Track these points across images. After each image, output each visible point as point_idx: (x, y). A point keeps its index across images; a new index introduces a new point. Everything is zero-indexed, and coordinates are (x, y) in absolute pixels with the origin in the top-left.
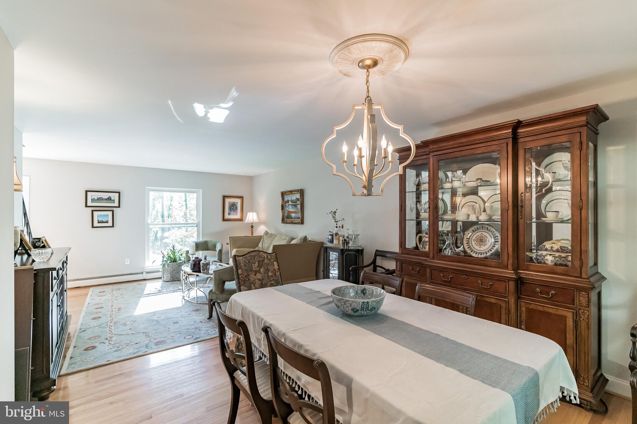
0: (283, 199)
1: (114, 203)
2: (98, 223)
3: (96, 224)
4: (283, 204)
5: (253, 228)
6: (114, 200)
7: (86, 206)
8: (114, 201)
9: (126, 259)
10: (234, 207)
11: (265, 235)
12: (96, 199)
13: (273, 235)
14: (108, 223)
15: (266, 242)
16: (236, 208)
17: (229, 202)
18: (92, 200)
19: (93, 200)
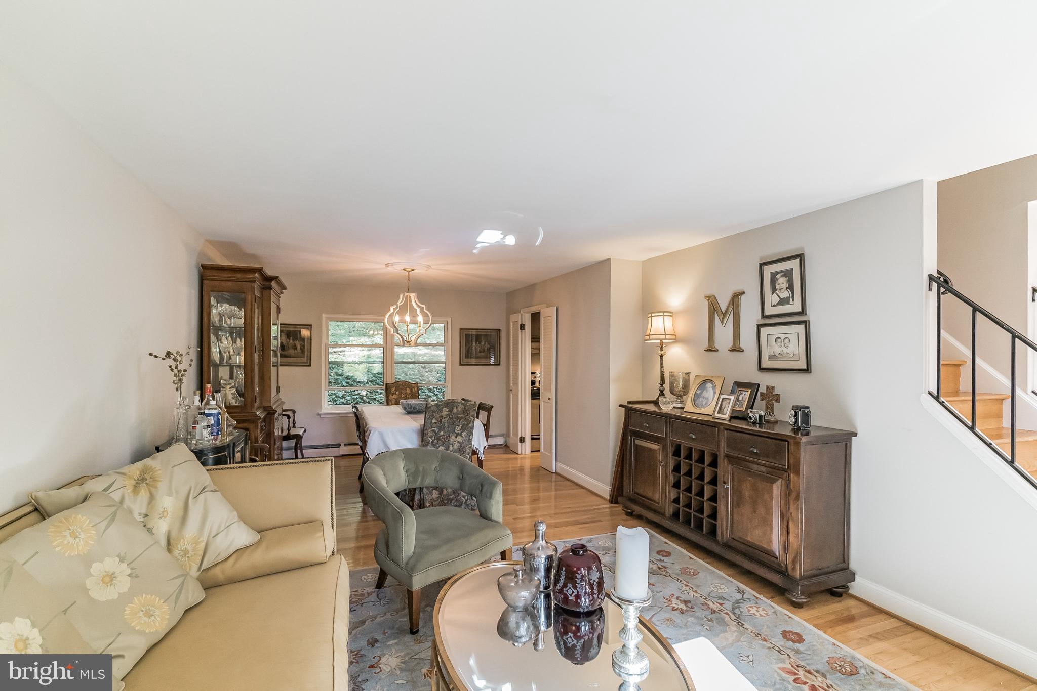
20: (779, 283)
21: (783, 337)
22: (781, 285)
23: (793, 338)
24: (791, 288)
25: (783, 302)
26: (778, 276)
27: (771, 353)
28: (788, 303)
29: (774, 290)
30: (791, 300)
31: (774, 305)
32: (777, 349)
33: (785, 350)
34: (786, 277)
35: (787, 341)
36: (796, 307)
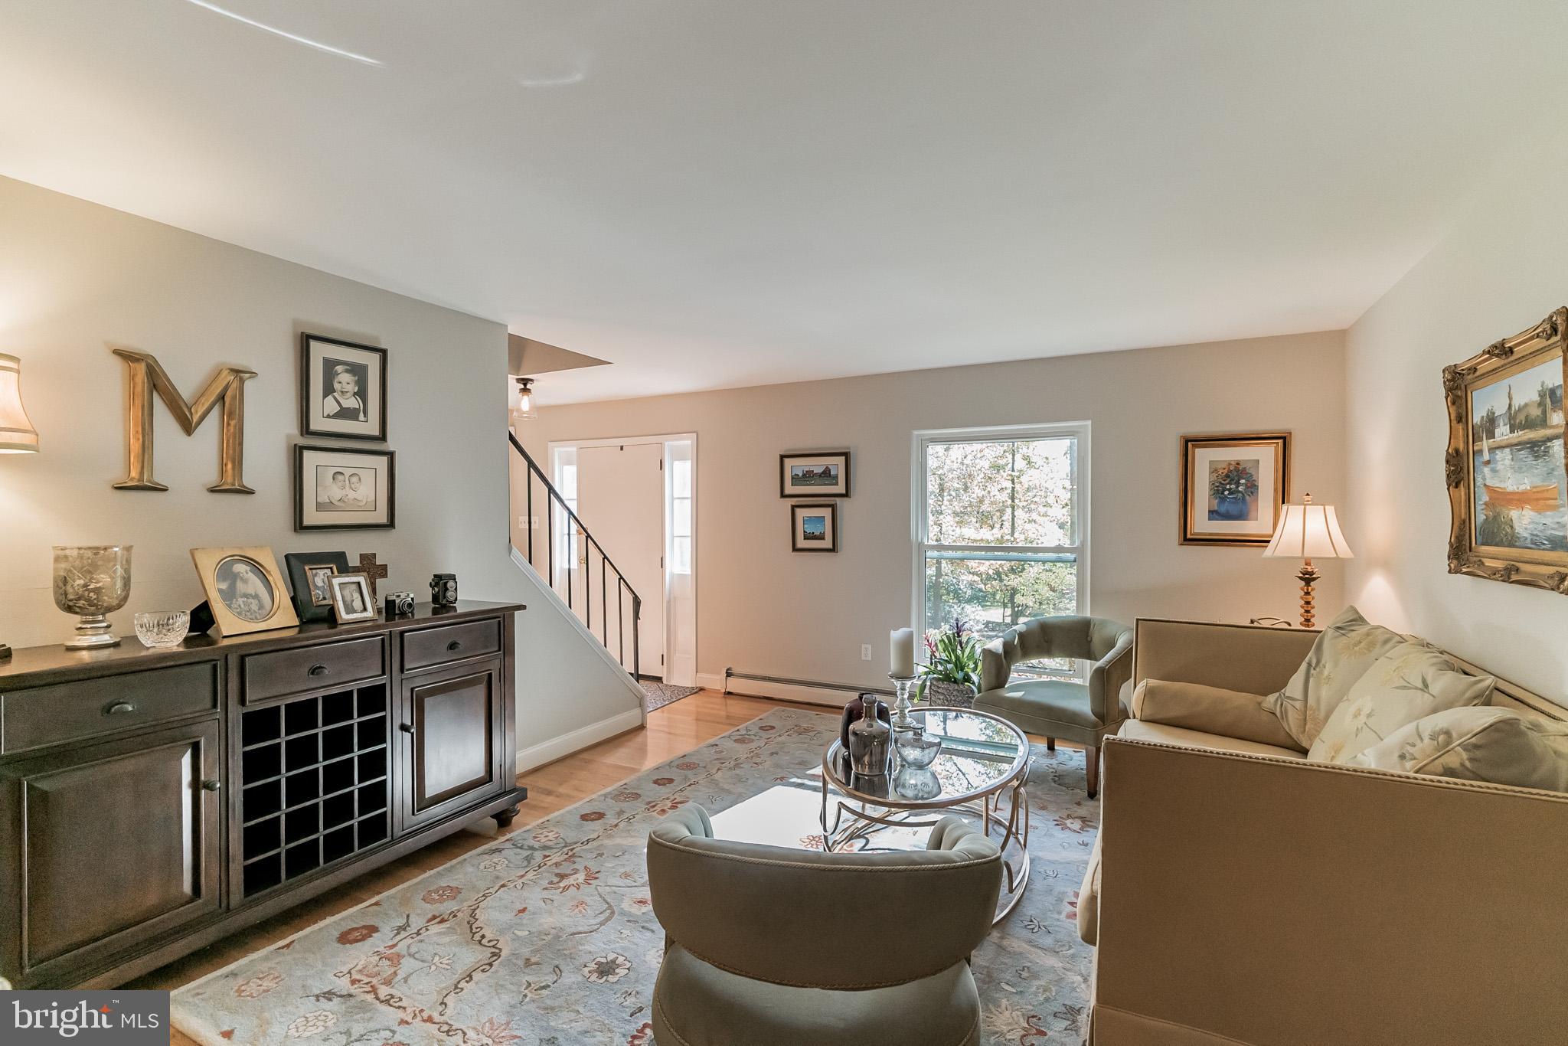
0: (1460, 411)
1: (837, 484)
2: (805, 539)
3: (801, 543)
4: (1461, 447)
5: (1312, 584)
6: (836, 477)
7: (783, 496)
8: (834, 480)
9: (863, 646)
10: (1238, 484)
11: (1330, 632)
12: (801, 475)
13: (1382, 638)
14: (823, 539)
15: (1326, 672)
16: (1252, 488)
17: (1211, 462)
18: (792, 478)
19: (796, 480)
20: (341, 380)
21: (348, 472)
22: (345, 385)
23: (367, 477)
24: (362, 393)
25: (344, 414)
26: (339, 368)
27: (323, 498)
28: (356, 419)
29: (328, 390)
30: (362, 414)
31: (329, 416)
32: (334, 492)
33: (352, 495)
34: (354, 375)
35: (355, 479)
36: (369, 426)
